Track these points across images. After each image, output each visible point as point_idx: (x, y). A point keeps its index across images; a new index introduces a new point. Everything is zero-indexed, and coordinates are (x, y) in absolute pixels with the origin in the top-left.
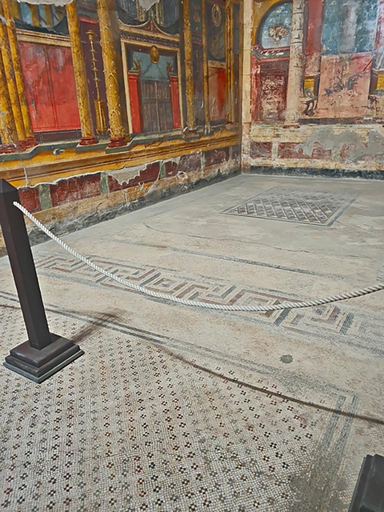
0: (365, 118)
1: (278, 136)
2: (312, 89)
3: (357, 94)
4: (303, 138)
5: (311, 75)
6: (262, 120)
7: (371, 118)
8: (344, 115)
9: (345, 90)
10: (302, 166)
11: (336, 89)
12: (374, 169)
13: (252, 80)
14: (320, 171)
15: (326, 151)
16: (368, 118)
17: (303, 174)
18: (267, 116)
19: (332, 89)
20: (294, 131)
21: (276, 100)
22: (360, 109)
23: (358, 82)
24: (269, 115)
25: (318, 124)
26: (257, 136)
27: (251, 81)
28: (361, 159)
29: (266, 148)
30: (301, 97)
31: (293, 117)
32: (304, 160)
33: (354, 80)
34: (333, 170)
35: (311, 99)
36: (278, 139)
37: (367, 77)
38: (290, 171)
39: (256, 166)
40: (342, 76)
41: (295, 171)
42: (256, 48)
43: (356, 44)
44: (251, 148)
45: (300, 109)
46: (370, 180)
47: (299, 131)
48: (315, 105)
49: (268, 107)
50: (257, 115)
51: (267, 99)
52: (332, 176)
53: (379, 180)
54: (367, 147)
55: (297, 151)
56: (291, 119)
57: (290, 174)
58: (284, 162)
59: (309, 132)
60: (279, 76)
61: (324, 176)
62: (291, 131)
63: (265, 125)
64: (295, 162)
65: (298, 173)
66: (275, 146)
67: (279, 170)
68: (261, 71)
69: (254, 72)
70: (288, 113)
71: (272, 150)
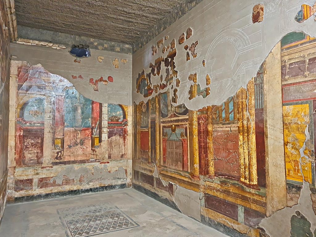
0: (91, 160)
1: (37, 174)
2: (60, 145)
3: (86, 148)
4: (56, 174)
5: (58, 137)
6: (24, 164)
7: (94, 160)
8: (79, 158)
9: (79, 146)
10: (56, 191)
11: (74, 145)
12: (98, 186)
13: (17, 139)
14: (68, 192)
15: (71, 180)
16: (92, 160)
17: (56, 196)
18: (29, 162)
19: (72, 145)
20: (49, 170)
21: (35, 151)
22: (88, 155)
23: (85, 142)
24: (30, 161)
25: (65, 164)
26: (20, 176)
27: (15, 140)
28: (91, 181)
29: (28, 183)
30: (53, 150)
31: (48, 161)
32: (57, 187)
33: (83, 141)
34: (76, 191)
35: (60, 150)
36: (37, 176)
37: (90, 139)
38: (47, 195)
39: (19, 197)
40: (76, 138)
41: (51, 195)
42: (20, 120)
43: (82, 123)
44: (15, 184)
45: (52, 156)
46: (96, 192)
47: (52, 170)
48: (62, 154)
49: (29, 155)
50: (21, 161)
51: (29, 151)
52: (76, 194)
53: (101, 192)
54: (93, 175)
55: (52, 182)
56: (46, 162)
57: (47, 198)
58: (42, 191)
59: (60, 170)
60: (37, 137)
61: (70, 195)
62: (47, 170)
63: (28, 168)
64: (51, 189)
65: (53, 196)
66: (36, 180)
67: (39, 196)
68: (23, 133)
69: (18, 134)
70: (44, 159)
71: (33, 184)
